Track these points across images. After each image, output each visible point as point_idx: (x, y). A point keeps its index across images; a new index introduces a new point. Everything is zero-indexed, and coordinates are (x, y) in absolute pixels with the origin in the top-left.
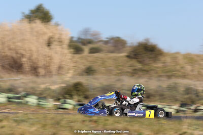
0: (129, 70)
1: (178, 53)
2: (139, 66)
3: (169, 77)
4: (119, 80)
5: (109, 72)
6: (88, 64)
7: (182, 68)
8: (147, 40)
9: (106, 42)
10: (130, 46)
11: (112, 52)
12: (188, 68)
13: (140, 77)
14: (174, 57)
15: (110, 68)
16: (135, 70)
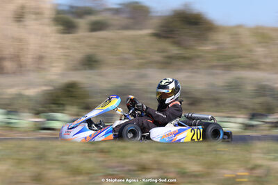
0: (157, 57)
1: (240, 26)
2: (174, 50)
3: (228, 67)
4: (142, 76)
5: (123, 62)
6: (88, 51)
7: (250, 51)
8: (186, 5)
9: (116, 11)
10: (160, 17)
11: (126, 28)
12: (260, 51)
13: (179, 70)
14: (235, 32)
15: (126, 56)
16: (170, 57)
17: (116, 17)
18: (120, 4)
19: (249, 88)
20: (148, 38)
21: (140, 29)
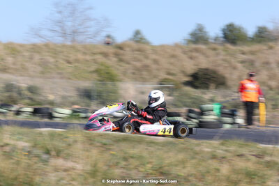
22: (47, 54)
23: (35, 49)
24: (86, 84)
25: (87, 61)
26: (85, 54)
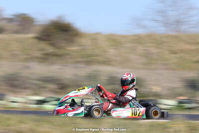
0: (38, 54)
1: (98, 34)
2: (50, 49)
3: (89, 63)
4: (27, 68)
5: (14, 57)
7: (105, 51)
8: (60, 17)
9: (10, 20)
10: (41, 25)
11: (17, 32)
12: (112, 52)
13: (53, 63)
14: (94, 37)
15: (15, 52)
16: (47, 54)
17: (10, 24)
18: (13, 15)
19: (103, 78)
20: (32, 40)
21: (26, 33)
22: (151, 45)
23: (138, 40)
24: (191, 75)
25: (192, 51)
26: (189, 43)
